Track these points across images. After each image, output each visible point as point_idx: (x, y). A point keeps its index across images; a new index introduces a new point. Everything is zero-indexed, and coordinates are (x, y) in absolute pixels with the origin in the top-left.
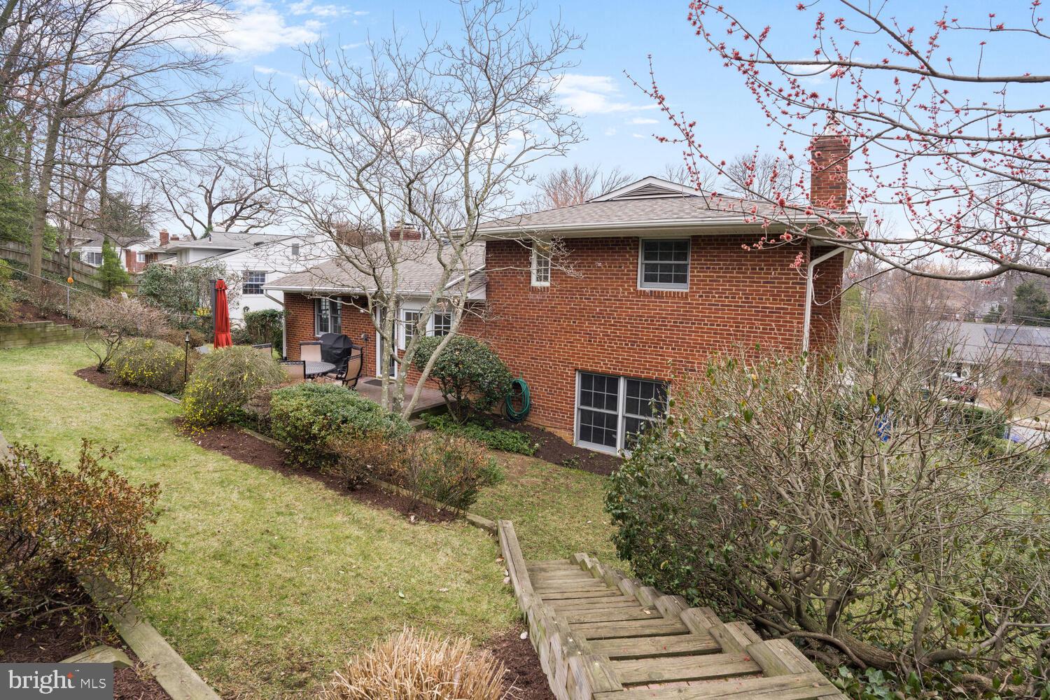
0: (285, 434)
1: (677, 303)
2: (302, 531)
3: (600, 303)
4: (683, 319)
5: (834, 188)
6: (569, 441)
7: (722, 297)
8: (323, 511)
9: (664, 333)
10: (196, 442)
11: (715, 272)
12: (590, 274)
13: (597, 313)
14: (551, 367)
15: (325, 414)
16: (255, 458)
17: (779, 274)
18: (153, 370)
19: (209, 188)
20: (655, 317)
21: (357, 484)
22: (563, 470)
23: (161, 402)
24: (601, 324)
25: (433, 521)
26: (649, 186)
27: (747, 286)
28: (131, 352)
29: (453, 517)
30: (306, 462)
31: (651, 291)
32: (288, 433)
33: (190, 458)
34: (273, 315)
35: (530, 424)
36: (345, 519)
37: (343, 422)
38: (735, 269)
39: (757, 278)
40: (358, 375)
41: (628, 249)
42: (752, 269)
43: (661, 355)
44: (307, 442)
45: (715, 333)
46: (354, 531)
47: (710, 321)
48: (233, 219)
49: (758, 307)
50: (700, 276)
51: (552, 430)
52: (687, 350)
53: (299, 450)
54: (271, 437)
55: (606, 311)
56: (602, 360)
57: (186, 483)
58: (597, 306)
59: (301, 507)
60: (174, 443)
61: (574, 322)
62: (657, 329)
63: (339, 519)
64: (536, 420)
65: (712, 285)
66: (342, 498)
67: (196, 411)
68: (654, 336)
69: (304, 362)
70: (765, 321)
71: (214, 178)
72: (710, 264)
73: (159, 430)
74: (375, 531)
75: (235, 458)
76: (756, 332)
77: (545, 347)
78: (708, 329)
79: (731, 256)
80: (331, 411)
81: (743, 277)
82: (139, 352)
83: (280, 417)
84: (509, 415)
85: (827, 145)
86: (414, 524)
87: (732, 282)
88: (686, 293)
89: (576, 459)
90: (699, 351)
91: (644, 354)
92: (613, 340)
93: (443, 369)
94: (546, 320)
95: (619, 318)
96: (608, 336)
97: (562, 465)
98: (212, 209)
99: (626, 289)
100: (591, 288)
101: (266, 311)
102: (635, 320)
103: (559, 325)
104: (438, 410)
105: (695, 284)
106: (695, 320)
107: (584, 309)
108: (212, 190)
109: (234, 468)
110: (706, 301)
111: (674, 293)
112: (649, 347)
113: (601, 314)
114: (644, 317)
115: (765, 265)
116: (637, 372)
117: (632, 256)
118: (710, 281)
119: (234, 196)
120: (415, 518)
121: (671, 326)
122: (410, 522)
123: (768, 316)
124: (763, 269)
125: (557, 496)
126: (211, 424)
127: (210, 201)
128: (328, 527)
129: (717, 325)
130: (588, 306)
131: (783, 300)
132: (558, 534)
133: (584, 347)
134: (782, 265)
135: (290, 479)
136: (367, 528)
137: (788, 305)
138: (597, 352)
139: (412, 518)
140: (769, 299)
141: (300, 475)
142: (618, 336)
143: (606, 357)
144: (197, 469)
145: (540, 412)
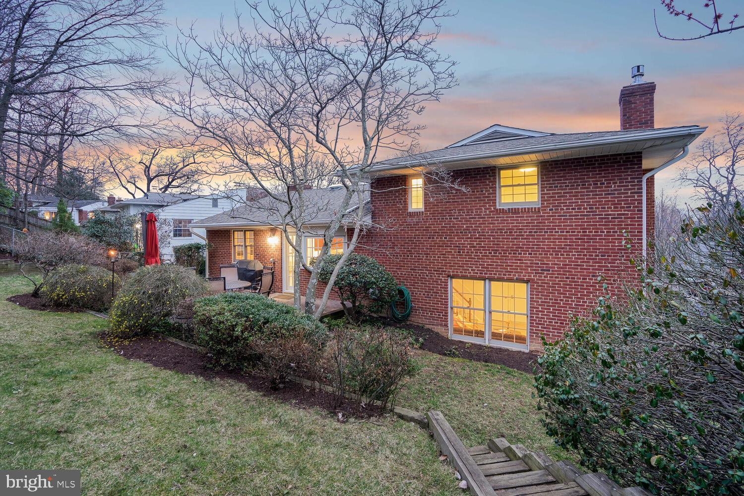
0: (207, 338)
1: (530, 217)
2: (225, 442)
3: (466, 221)
4: (537, 229)
5: (643, 124)
6: (444, 334)
7: (569, 209)
8: (247, 415)
9: (522, 242)
10: (118, 352)
11: (562, 190)
12: (457, 199)
13: (464, 230)
14: (427, 276)
15: (247, 317)
16: (178, 365)
17: (618, 186)
18: (85, 292)
19: (148, 164)
20: (514, 229)
21: (280, 383)
22: (448, 359)
23: (91, 319)
24: (468, 238)
25: (362, 418)
26: (495, 132)
27: (590, 199)
28: (64, 276)
29: (381, 411)
30: (228, 365)
31: (509, 209)
32: (211, 337)
33: (108, 368)
34: (198, 247)
35: (412, 323)
36: (272, 423)
37: (265, 323)
38: (579, 185)
39: (599, 191)
40: (270, 289)
41: (488, 177)
42: (594, 184)
43: (519, 260)
44: (229, 344)
45: (565, 239)
46: (284, 437)
47: (561, 229)
48: (166, 187)
49: (602, 215)
50: (550, 194)
51: (430, 327)
52: (542, 254)
53: (221, 353)
54: (195, 343)
55: (472, 227)
56: (470, 267)
57: (96, 395)
58: (464, 224)
59: (224, 412)
60: (94, 355)
61: (445, 238)
62: (515, 239)
63: (264, 422)
64: (415, 320)
65: (561, 200)
66: (266, 399)
67: (120, 323)
68: (513, 245)
69: (224, 278)
70: (609, 225)
71: (151, 157)
72: (558, 183)
73: (80, 344)
74: (306, 434)
75: (156, 365)
76: (602, 235)
77: (422, 259)
78: (559, 235)
79: (575, 176)
80: (253, 314)
81: (587, 192)
82: (73, 276)
83: (202, 322)
84: (394, 316)
85: (636, 91)
86: (343, 422)
87: (577, 196)
88: (539, 208)
89: (455, 349)
90: (552, 254)
91: (505, 260)
92: (478, 250)
93: (342, 279)
94: (422, 238)
95: (482, 232)
96: (474, 247)
97: (445, 355)
98: (150, 180)
99: (488, 209)
100: (458, 210)
101: (191, 245)
102: (496, 233)
103: (433, 241)
104: (337, 315)
105: (546, 201)
106: (547, 229)
107: (453, 227)
108: (150, 166)
109: (154, 375)
110: (556, 213)
111: (528, 209)
112: (509, 254)
113: (467, 230)
114: (504, 229)
115: (605, 180)
116: (500, 274)
117: (491, 182)
118: (558, 197)
119: (167, 170)
120: (343, 416)
121: (527, 235)
122: (338, 420)
123: (610, 222)
124: (604, 184)
125: (450, 382)
126: (136, 334)
127: (149, 174)
128: (254, 433)
129: (567, 232)
130: (456, 224)
131: (624, 207)
132: (463, 418)
133: (455, 258)
134: (621, 179)
135: (212, 382)
136: (295, 431)
137: (628, 211)
138: (466, 261)
139: (340, 415)
140: (611, 208)
141: (222, 378)
142: (483, 247)
143: (473, 264)
144: (113, 379)
145: (420, 313)
